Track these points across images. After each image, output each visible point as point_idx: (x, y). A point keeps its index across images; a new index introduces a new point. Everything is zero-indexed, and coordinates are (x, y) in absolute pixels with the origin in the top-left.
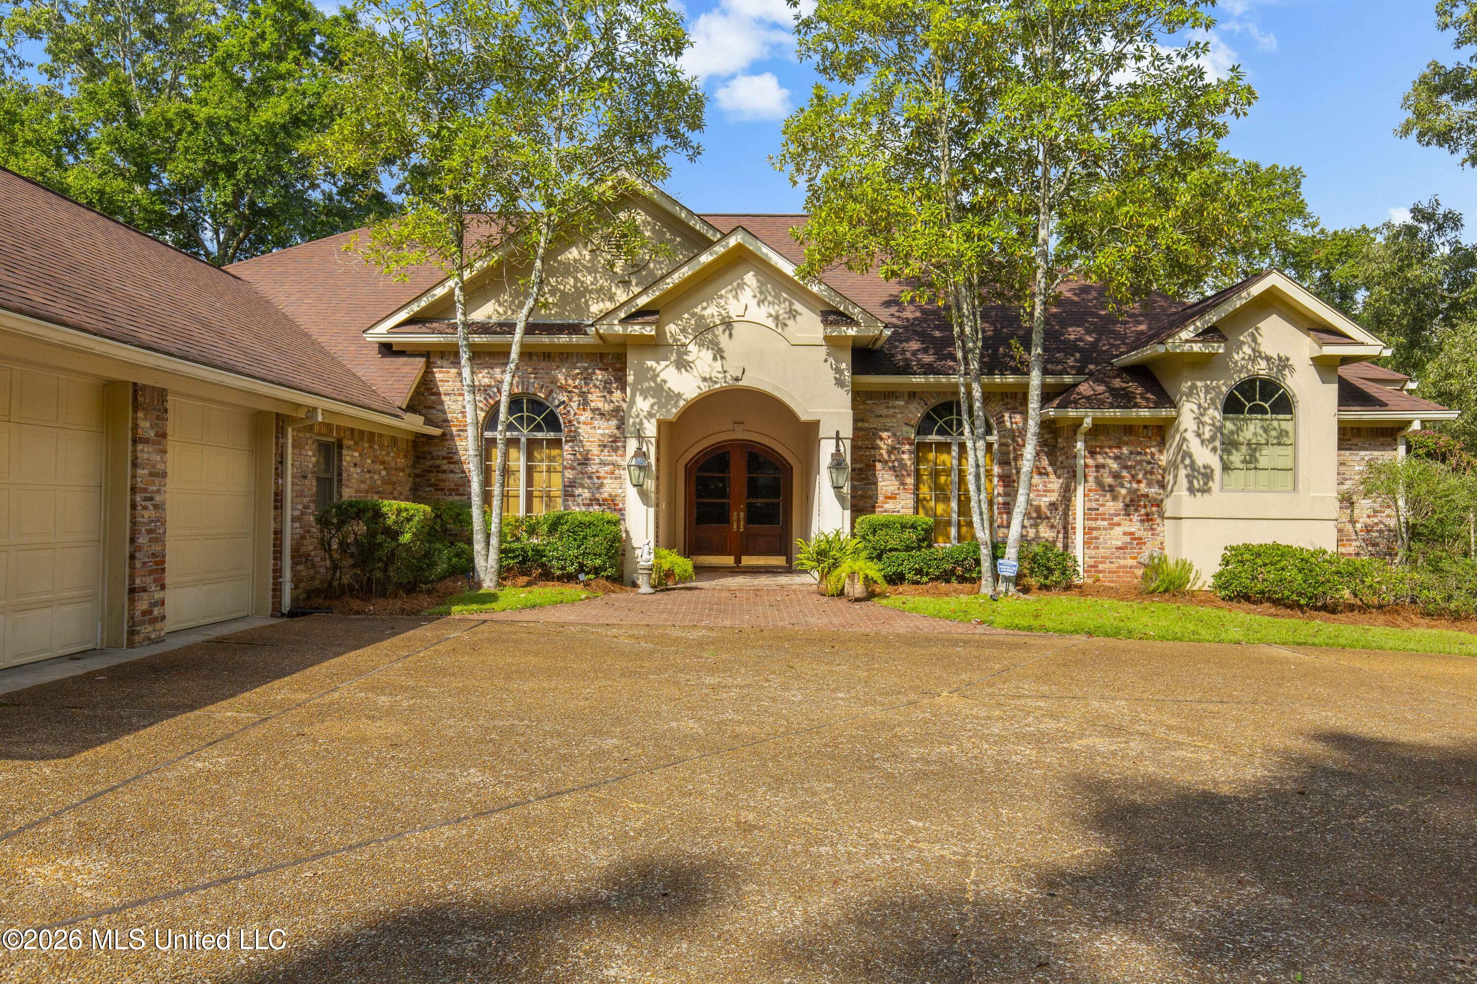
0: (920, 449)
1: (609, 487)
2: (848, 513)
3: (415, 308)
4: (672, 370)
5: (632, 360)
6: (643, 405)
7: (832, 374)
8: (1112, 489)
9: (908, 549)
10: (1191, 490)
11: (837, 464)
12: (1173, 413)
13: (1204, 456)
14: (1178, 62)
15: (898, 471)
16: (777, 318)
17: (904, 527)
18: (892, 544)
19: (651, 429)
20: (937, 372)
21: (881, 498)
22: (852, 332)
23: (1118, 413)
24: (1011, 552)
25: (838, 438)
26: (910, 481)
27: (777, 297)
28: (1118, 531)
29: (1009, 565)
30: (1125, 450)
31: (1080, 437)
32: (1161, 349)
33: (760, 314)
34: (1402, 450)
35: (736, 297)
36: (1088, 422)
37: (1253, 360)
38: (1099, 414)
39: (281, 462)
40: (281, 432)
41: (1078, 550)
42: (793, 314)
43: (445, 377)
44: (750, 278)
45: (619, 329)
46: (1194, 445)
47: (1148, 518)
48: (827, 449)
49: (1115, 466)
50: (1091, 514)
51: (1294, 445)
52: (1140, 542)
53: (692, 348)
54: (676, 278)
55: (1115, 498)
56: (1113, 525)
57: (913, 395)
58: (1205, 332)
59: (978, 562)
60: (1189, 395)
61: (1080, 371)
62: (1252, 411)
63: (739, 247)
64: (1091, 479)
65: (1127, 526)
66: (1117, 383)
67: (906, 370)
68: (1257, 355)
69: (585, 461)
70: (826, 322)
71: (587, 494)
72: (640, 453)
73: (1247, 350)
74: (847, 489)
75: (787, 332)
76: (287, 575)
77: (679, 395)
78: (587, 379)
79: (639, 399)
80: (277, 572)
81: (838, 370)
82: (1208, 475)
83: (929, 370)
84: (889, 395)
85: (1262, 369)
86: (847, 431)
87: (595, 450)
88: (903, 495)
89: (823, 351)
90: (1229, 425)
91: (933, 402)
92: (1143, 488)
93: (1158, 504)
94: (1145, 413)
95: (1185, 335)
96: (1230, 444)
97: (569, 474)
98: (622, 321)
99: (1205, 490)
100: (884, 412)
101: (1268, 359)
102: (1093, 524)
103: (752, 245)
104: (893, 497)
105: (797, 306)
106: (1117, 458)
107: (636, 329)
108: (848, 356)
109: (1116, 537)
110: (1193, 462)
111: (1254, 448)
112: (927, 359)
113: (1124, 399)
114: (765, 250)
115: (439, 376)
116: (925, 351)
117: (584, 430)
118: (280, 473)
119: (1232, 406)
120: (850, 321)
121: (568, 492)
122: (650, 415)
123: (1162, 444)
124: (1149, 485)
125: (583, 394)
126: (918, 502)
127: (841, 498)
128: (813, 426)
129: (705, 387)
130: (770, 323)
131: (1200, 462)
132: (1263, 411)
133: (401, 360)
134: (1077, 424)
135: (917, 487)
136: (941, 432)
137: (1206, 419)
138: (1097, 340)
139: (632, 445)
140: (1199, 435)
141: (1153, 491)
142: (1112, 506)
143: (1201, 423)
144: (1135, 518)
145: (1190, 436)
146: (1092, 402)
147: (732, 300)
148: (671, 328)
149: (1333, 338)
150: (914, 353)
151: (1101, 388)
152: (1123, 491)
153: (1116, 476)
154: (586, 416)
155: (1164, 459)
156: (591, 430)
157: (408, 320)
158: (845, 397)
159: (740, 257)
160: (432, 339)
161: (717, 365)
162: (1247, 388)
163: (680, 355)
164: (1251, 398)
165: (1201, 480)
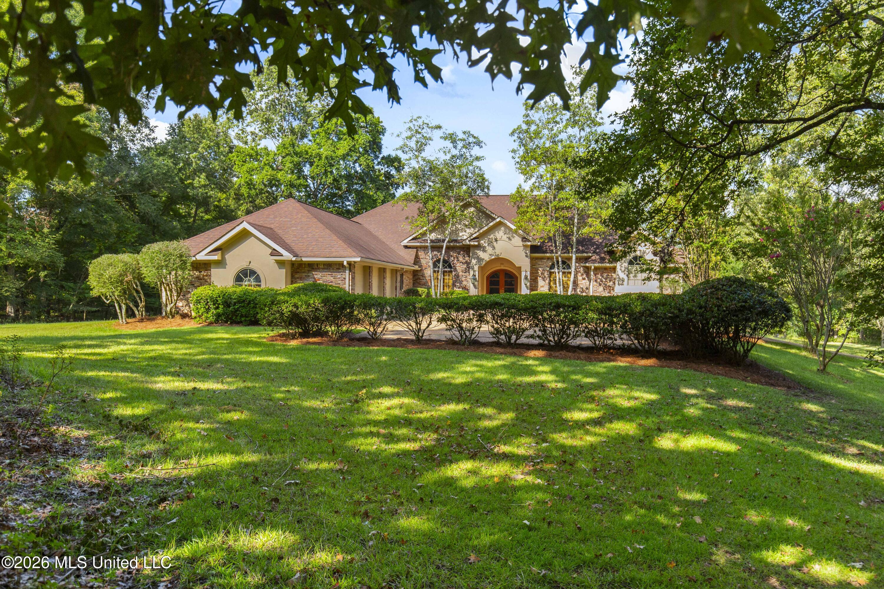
0: (551, 273)
1: (464, 283)
2: (529, 291)
3: (413, 236)
4: (482, 252)
5: (471, 249)
7: (525, 254)
8: (600, 285)
10: (619, 284)
11: (526, 278)
12: (615, 265)
13: (623, 276)
15: (544, 279)
16: (509, 238)
19: (476, 268)
21: (539, 287)
22: (529, 243)
23: (600, 264)
26: (547, 282)
27: (509, 233)
30: (604, 274)
31: (592, 270)
33: (505, 237)
38: (595, 265)
42: (513, 237)
43: (421, 254)
45: (468, 242)
46: (620, 273)
47: (610, 292)
48: (523, 274)
49: (601, 278)
50: (594, 291)
53: (487, 247)
54: (483, 229)
55: (601, 287)
57: (548, 258)
61: (594, 252)
62: (636, 264)
63: (500, 221)
64: (595, 282)
66: (603, 255)
67: (546, 252)
69: (458, 276)
70: (523, 241)
72: (474, 275)
74: (528, 284)
75: (512, 242)
77: (483, 259)
78: (459, 254)
79: (473, 260)
82: (623, 281)
83: (552, 252)
85: (639, 253)
86: (529, 269)
87: (461, 273)
88: (545, 286)
89: (522, 248)
90: (630, 267)
92: (609, 284)
94: (608, 265)
96: (629, 272)
97: (454, 280)
99: (622, 285)
101: (640, 251)
103: (503, 221)
104: (543, 287)
105: (514, 235)
106: (601, 276)
107: (473, 243)
108: (529, 249)
110: (619, 277)
111: (636, 273)
117: (458, 268)
120: (529, 241)
121: (454, 284)
122: (476, 264)
123: (614, 273)
124: (611, 283)
125: (457, 258)
126: (550, 288)
127: (526, 286)
128: (519, 268)
129: (491, 257)
130: (507, 239)
132: (640, 264)
133: (410, 250)
134: (592, 267)
135: (550, 284)
139: (472, 273)
140: (621, 270)
141: (612, 285)
142: (601, 289)
143: (621, 267)
145: (619, 270)
146: (594, 261)
147: (498, 234)
148: (482, 242)
150: (548, 247)
151: (598, 257)
152: (604, 285)
153: (602, 281)
154: (458, 264)
155: (614, 276)
156: (460, 267)
157: (413, 239)
158: (528, 260)
159: (500, 224)
160: (418, 244)
161: (494, 251)
162: (635, 258)
163: (484, 249)
164: (636, 261)
165: (621, 282)
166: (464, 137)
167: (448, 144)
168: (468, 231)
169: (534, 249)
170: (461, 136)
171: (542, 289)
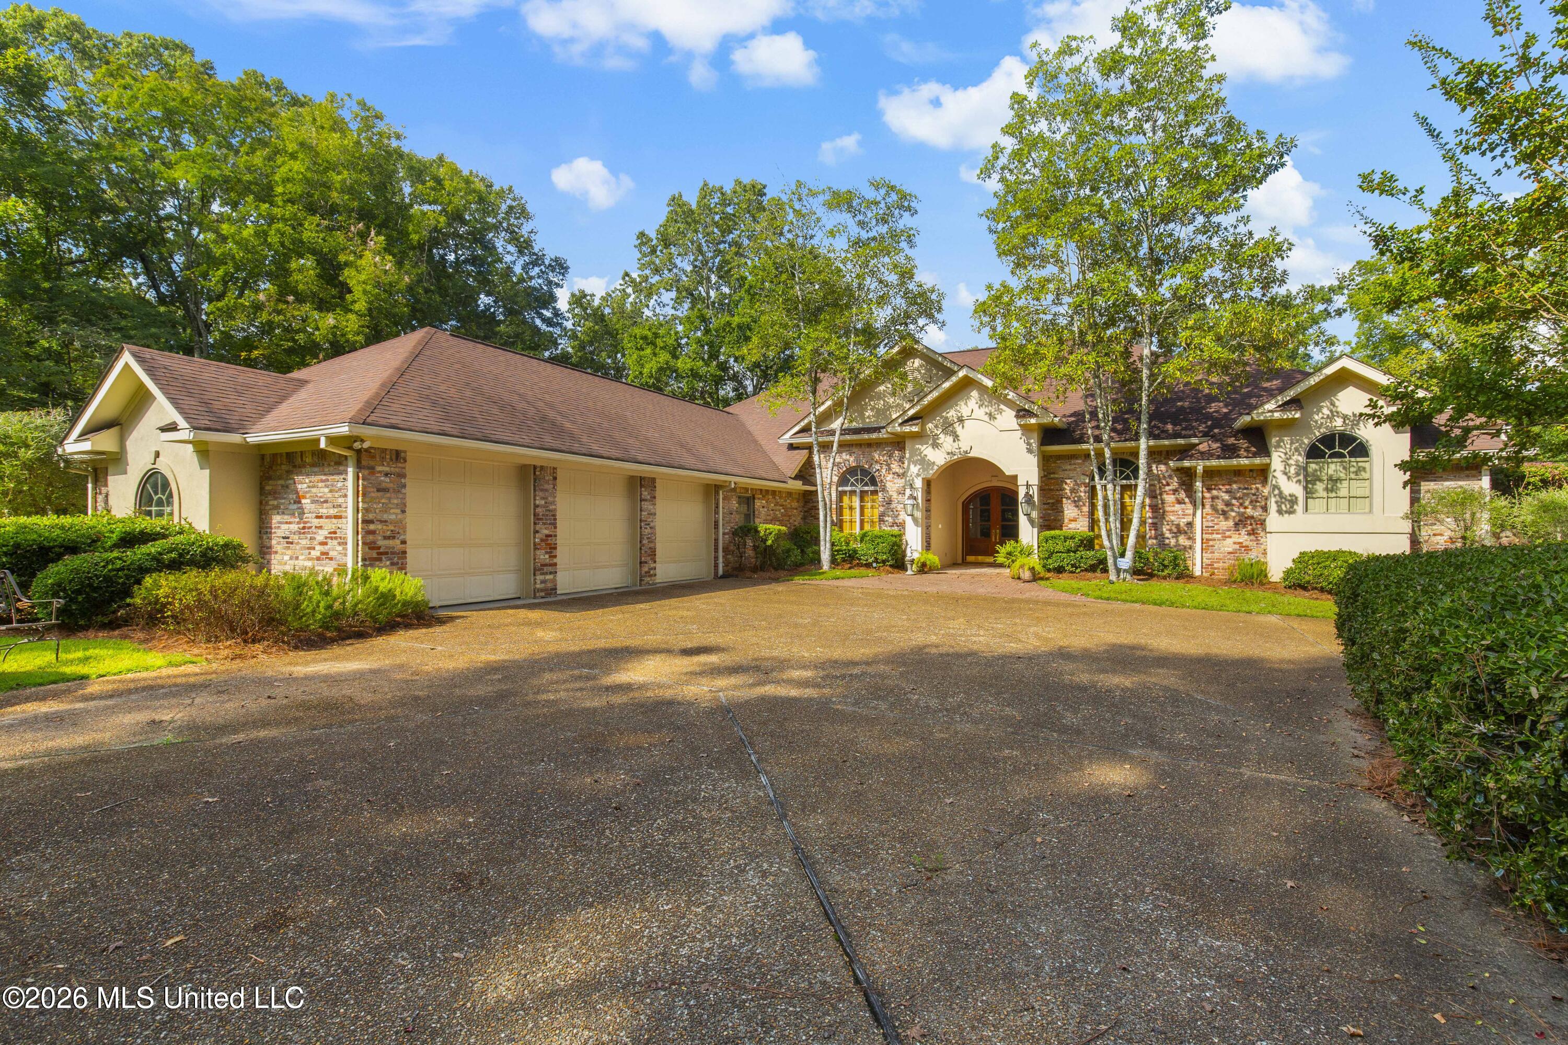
0: (1093, 489)
1: (900, 516)
2: (1036, 530)
3: (802, 424)
4: (930, 449)
5: (908, 445)
6: (914, 469)
7: (1025, 446)
8: (1224, 513)
9: (1069, 551)
10: (1280, 512)
11: (1028, 500)
12: (1266, 460)
13: (1291, 488)
14: (1231, 230)
15: (1077, 503)
16: (990, 415)
19: (919, 483)
21: (1066, 521)
22: (1034, 421)
23: (1223, 462)
25: (1031, 486)
26: (1086, 509)
27: (990, 402)
28: (1229, 541)
29: (1126, 563)
30: (1235, 486)
31: (1197, 478)
33: (980, 413)
34: (1486, 479)
35: (966, 404)
36: (1200, 469)
37: (1331, 418)
38: (1208, 463)
39: (717, 507)
40: (717, 493)
41: (1199, 554)
42: (999, 412)
43: (818, 458)
44: (975, 394)
45: (899, 429)
46: (1282, 481)
47: (1252, 533)
48: (1022, 493)
49: (1226, 497)
50: (1208, 530)
51: (1370, 478)
52: (1247, 549)
53: (942, 436)
54: (929, 398)
55: (1227, 519)
56: (1225, 538)
58: (1287, 403)
60: (1278, 446)
61: (1205, 434)
62: (1334, 455)
63: (966, 377)
64: (1208, 507)
65: (1236, 538)
67: (1078, 440)
68: (1334, 414)
69: (889, 502)
70: (1017, 417)
71: (890, 520)
72: (913, 498)
73: (1326, 411)
75: (996, 423)
76: (721, 560)
77: (933, 463)
78: (890, 456)
79: (912, 466)
80: (716, 558)
81: (1028, 444)
82: (1293, 501)
83: (1096, 440)
84: (1066, 455)
86: (1036, 481)
87: (895, 495)
88: (1081, 519)
89: (1020, 433)
90: (1313, 466)
92: (1249, 511)
93: (1262, 523)
94: (1247, 461)
95: (1271, 406)
96: (1312, 478)
97: (882, 509)
98: (901, 425)
99: (1291, 512)
100: (1068, 467)
101: (1345, 417)
102: (1210, 537)
103: (972, 375)
104: (1074, 520)
105: (1002, 406)
106: (1227, 492)
107: (907, 429)
108: (1035, 435)
109: (1229, 545)
110: (1281, 493)
111: (1334, 482)
113: (1230, 451)
114: (980, 377)
115: (815, 459)
117: (889, 485)
118: (717, 513)
120: (1032, 414)
121: (882, 519)
122: (918, 475)
123: (1265, 481)
124: (1254, 508)
125: (888, 465)
126: (1092, 523)
127: (1032, 521)
129: (948, 458)
130: (986, 418)
131: (1287, 492)
132: (1343, 456)
134: (1196, 470)
135: (1092, 514)
137: (1292, 462)
138: (1231, 411)
139: (908, 492)
140: (1285, 473)
141: (1257, 513)
142: (1225, 524)
143: (1287, 465)
144: (1243, 532)
145: (1279, 474)
146: (1205, 455)
147: (963, 406)
148: (930, 425)
151: (1215, 445)
152: (1233, 514)
153: (1228, 504)
154: (890, 477)
155: (1266, 491)
156: (892, 484)
157: (803, 430)
158: (1034, 461)
159: (967, 383)
160: (812, 440)
161: (956, 445)
162: (1328, 440)
163: (934, 440)
164: (1330, 447)
165: (1288, 505)
166: (877, 195)
169: (1049, 434)
170: (870, 194)
171: (1072, 525)
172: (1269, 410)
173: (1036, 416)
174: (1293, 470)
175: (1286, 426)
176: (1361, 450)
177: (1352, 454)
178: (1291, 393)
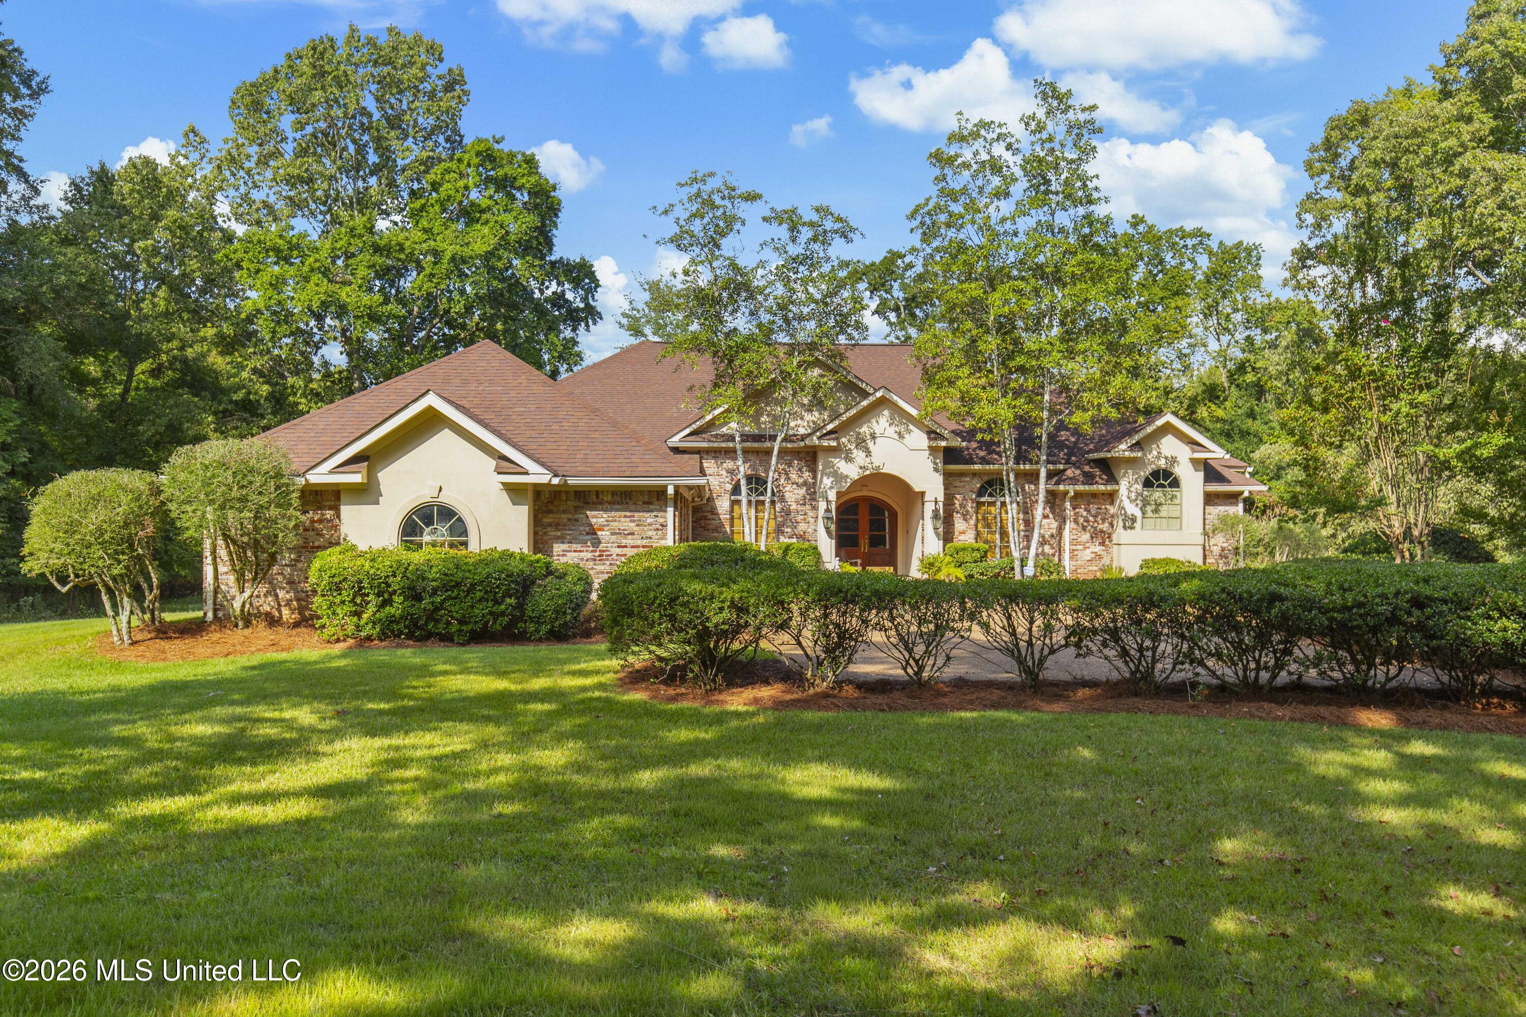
0: (979, 504)
2: (941, 542)
3: (694, 426)
4: (843, 462)
5: (822, 456)
7: (932, 465)
8: (1083, 527)
10: (1125, 527)
11: (936, 516)
12: (1117, 487)
13: (1132, 509)
15: (965, 517)
16: (900, 433)
17: (973, 550)
18: (967, 559)
19: (832, 496)
20: (988, 463)
21: (957, 533)
22: (944, 444)
23: (1087, 487)
24: (1031, 563)
25: (936, 502)
26: (973, 523)
27: (900, 423)
28: (1088, 551)
29: (1031, 570)
30: (1092, 507)
31: (1067, 499)
32: (1109, 455)
33: (891, 431)
34: (1241, 505)
35: (878, 423)
36: (1071, 493)
37: (1158, 457)
38: (1077, 487)
41: (1066, 562)
42: (909, 431)
43: (710, 465)
45: (814, 442)
46: (1126, 504)
47: (1103, 544)
48: (929, 508)
49: (1086, 515)
50: (1073, 542)
51: (1180, 504)
52: (1100, 557)
53: (855, 451)
54: (848, 414)
55: (1086, 533)
56: (1085, 548)
57: (974, 474)
58: (1133, 445)
59: (1013, 569)
60: (1125, 477)
61: (1068, 462)
62: (1159, 486)
63: (882, 397)
64: (1073, 523)
65: (1092, 549)
66: (1087, 468)
67: (970, 461)
68: (1160, 455)
69: (789, 512)
70: (930, 439)
71: (790, 532)
72: (828, 510)
73: (1155, 453)
74: (941, 530)
75: (905, 442)
77: (847, 476)
78: (790, 465)
79: (825, 478)
81: (935, 463)
82: (1134, 520)
83: (984, 461)
84: (962, 474)
85: (1162, 463)
86: (941, 498)
87: (795, 507)
88: (969, 531)
89: (927, 452)
90: (1146, 493)
91: (986, 478)
92: (1101, 527)
93: (1109, 536)
94: (1102, 488)
95: (1123, 446)
96: (1145, 503)
97: (779, 520)
98: (817, 438)
99: (1132, 528)
100: (958, 484)
101: (1166, 458)
102: (1074, 548)
103: (889, 396)
104: (963, 533)
105: (911, 427)
106: (1087, 511)
107: (824, 443)
108: (941, 455)
109: (1087, 555)
110: (1124, 513)
111: (1158, 505)
112: (982, 454)
113: (1089, 478)
114: (895, 398)
115: (705, 465)
116: (980, 448)
117: (787, 495)
119: (1147, 484)
120: (942, 438)
121: (779, 531)
122: (831, 488)
123: (1112, 503)
124: (1104, 525)
125: (787, 474)
126: (978, 535)
127: (937, 534)
128: (923, 494)
129: (861, 472)
130: (896, 436)
131: (1129, 513)
132: (1164, 487)
133: (686, 456)
134: (1066, 493)
135: (976, 526)
136: (991, 495)
137: (1133, 490)
138: (1077, 440)
139: (822, 506)
140: (1129, 499)
141: (1107, 529)
142: (1086, 537)
143: (1130, 491)
144: (1097, 544)
145: (1124, 498)
146: (1073, 481)
147: (875, 424)
148: (844, 440)
149: (1199, 448)
150: (974, 450)
151: (1078, 472)
152: (1090, 529)
153: (1086, 521)
154: (789, 487)
155: (1111, 511)
156: (793, 495)
157: (691, 434)
158: (939, 479)
159: (883, 402)
160: (705, 445)
161: (868, 460)
162: (1156, 474)
163: (847, 454)
164: (1158, 479)
165: (1130, 523)
166: (815, 217)
167: (782, 232)
168: (808, 417)
169: (950, 455)
170: (809, 215)
171: (962, 537)
172: (1122, 449)
173: (947, 439)
174: (1133, 496)
175: (1131, 462)
176: (1175, 483)
177: (1170, 485)
178: (1136, 438)
